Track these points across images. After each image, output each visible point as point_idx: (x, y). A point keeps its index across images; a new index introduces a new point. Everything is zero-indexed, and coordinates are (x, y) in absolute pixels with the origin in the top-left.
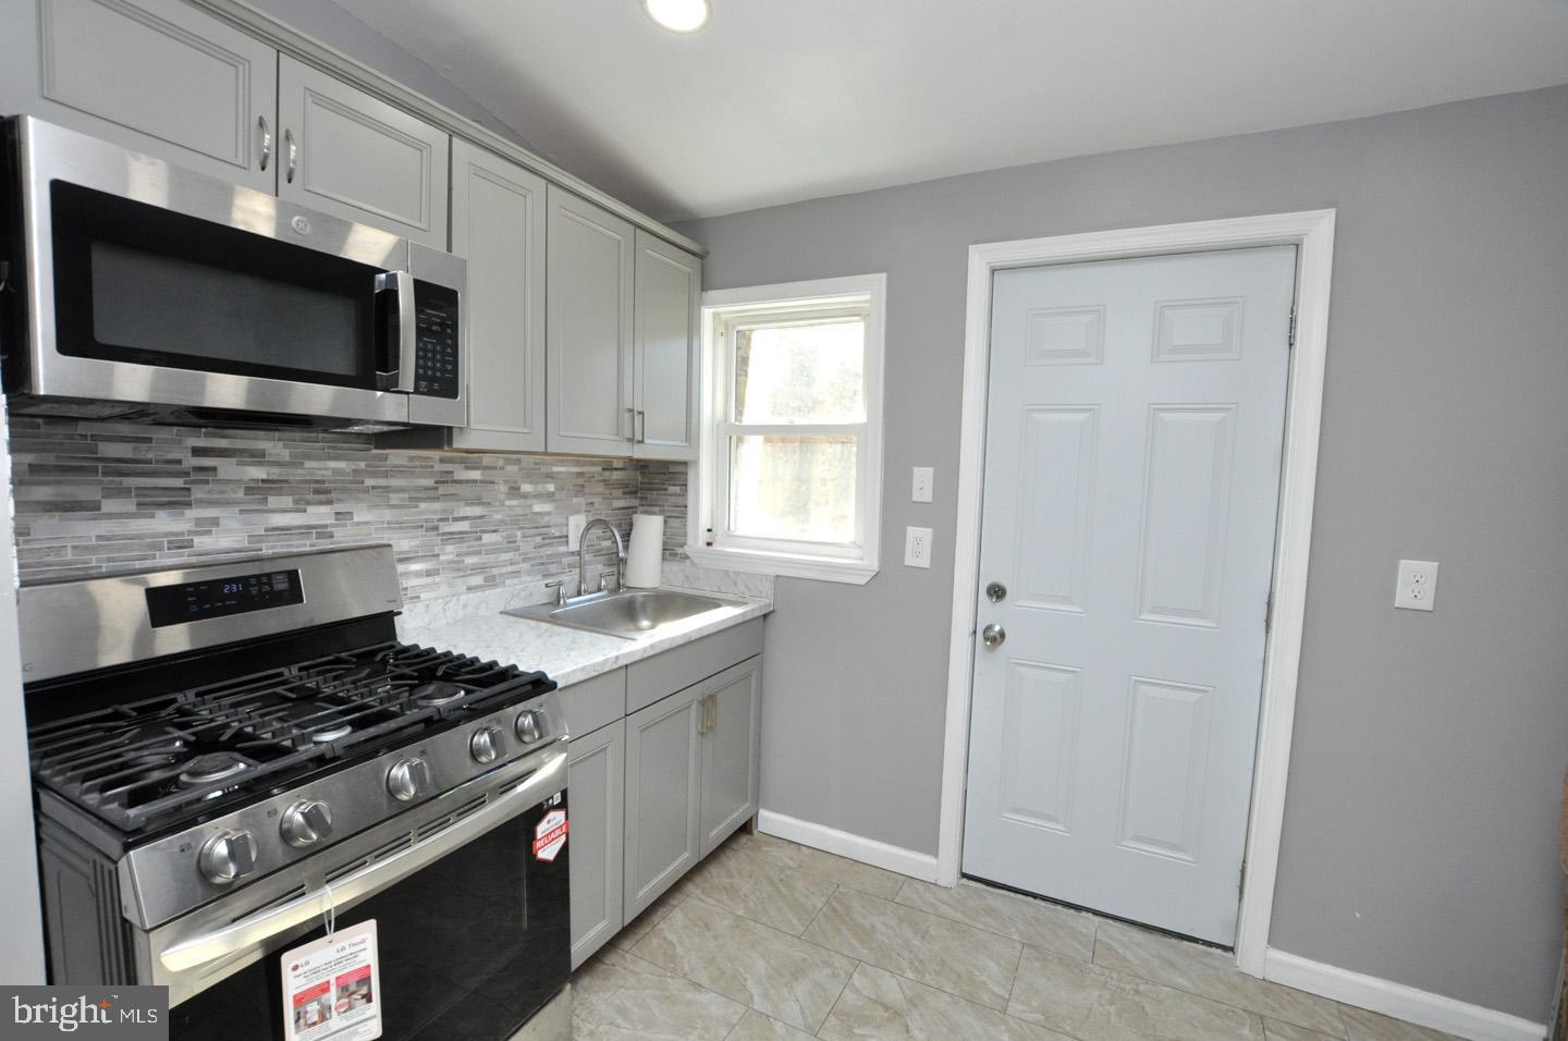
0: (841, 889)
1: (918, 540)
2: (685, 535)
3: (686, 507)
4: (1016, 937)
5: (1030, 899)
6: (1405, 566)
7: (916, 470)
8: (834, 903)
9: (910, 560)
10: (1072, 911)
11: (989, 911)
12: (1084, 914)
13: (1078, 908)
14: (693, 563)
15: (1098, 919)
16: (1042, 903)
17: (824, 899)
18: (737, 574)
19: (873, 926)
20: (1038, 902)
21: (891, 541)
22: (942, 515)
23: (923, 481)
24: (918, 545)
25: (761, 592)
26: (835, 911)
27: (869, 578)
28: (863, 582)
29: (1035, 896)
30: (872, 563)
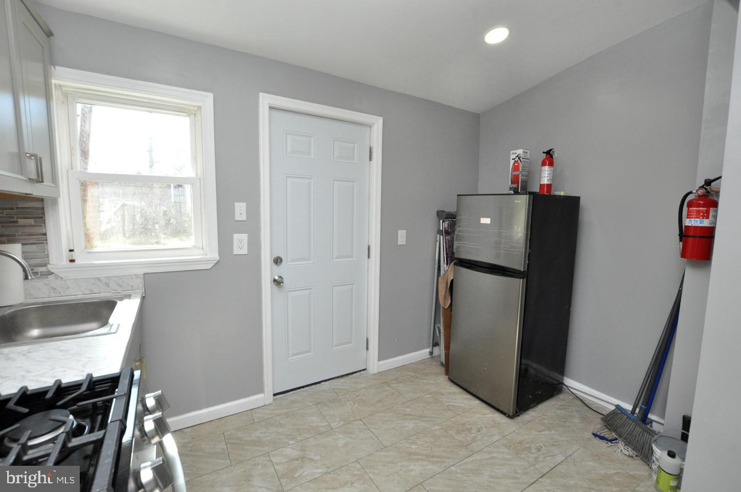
0: (226, 434)
1: (241, 241)
2: (48, 256)
3: (45, 234)
4: (311, 404)
5: (302, 389)
6: (400, 232)
7: (237, 204)
8: (231, 441)
9: (236, 251)
10: (318, 385)
11: (294, 402)
12: (322, 383)
13: (319, 383)
14: (57, 277)
15: (327, 382)
16: (307, 388)
17: (223, 443)
18: (109, 278)
19: (258, 437)
20: (305, 389)
21: (224, 243)
22: (252, 227)
23: (240, 210)
24: (240, 243)
25: (132, 286)
26: (235, 444)
27: (213, 265)
28: (209, 267)
29: (303, 387)
30: (214, 255)
